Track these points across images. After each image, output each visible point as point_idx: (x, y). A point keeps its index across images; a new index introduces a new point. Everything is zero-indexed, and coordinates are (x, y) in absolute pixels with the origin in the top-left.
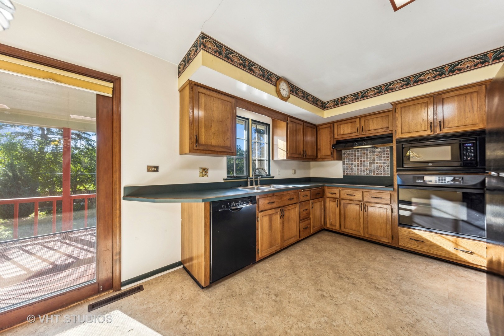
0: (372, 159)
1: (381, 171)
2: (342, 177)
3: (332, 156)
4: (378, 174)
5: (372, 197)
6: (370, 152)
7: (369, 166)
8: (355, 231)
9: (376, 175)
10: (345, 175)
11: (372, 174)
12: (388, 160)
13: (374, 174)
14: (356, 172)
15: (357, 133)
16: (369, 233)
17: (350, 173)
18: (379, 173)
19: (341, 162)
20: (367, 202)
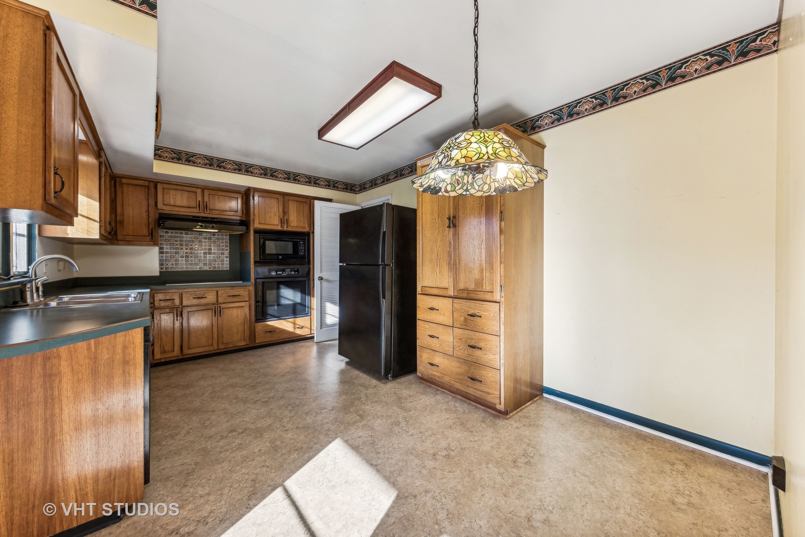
0: (207, 248)
1: (218, 264)
2: (158, 274)
3: (152, 239)
4: (215, 267)
5: (229, 296)
6: (205, 238)
7: (203, 257)
8: (205, 346)
9: (212, 269)
10: (164, 270)
11: (206, 268)
12: (227, 250)
13: (210, 268)
14: (182, 265)
15: (198, 209)
16: (224, 342)
17: (172, 266)
18: (217, 266)
19: (156, 249)
20: (220, 304)
